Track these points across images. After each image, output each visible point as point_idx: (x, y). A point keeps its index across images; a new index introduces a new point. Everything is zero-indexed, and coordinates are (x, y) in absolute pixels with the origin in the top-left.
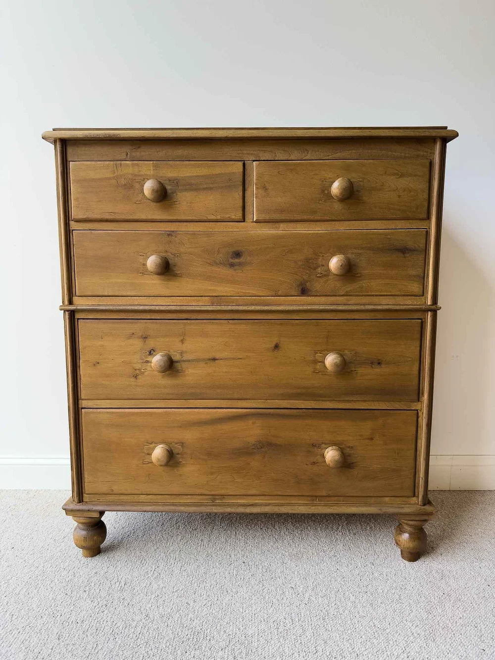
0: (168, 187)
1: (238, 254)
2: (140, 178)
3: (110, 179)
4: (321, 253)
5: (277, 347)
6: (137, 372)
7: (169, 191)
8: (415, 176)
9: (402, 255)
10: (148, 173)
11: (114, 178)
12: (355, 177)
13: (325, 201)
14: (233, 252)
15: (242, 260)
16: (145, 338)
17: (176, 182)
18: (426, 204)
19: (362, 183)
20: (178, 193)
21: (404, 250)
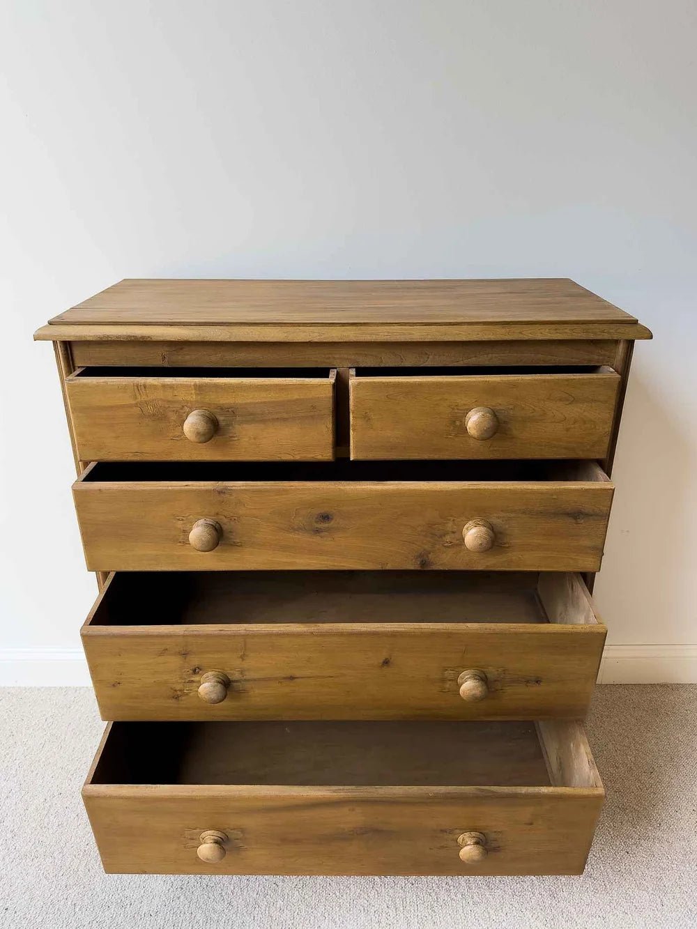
0: (221, 418)
1: (326, 517)
2: (176, 405)
3: (130, 406)
4: (451, 516)
5: (386, 662)
6: (179, 693)
7: (222, 424)
8: (594, 401)
9: (574, 521)
10: (189, 398)
11: (136, 405)
12: (501, 402)
13: (456, 436)
14: (318, 515)
15: (332, 524)
16: (185, 654)
17: (232, 411)
18: (607, 440)
19: (511, 412)
20: (237, 426)
21: (576, 514)
